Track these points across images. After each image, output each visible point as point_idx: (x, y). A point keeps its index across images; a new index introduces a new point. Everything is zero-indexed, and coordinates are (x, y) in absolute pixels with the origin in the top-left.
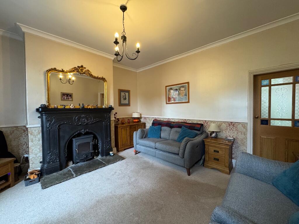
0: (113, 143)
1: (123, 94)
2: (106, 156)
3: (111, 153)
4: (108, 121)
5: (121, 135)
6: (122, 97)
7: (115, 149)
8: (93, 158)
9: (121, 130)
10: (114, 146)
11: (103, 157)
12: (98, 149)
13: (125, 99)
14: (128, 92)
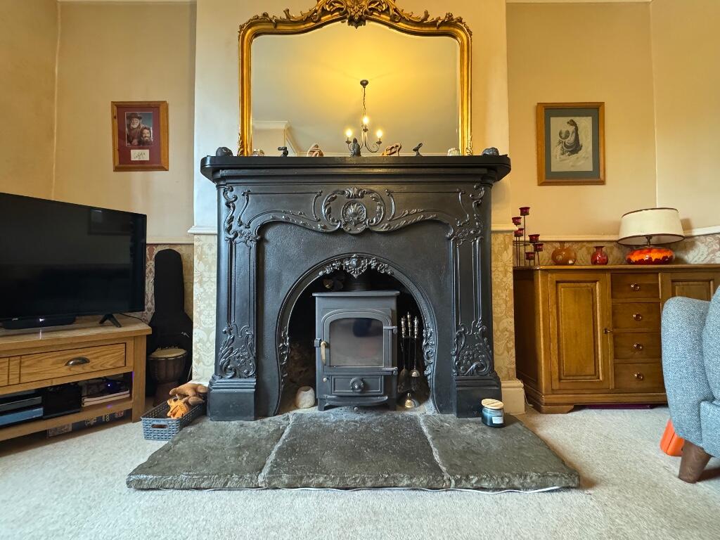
0: (505, 355)
1: (559, 124)
2: (461, 413)
3: (489, 405)
4: (470, 224)
5: (553, 318)
6: (555, 138)
7: (514, 389)
8: (398, 403)
9: (551, 291)
10: (513, 373)
11: (442, 416)
12: (422, 368)
13: (575, 148)
14: (594, 111)
